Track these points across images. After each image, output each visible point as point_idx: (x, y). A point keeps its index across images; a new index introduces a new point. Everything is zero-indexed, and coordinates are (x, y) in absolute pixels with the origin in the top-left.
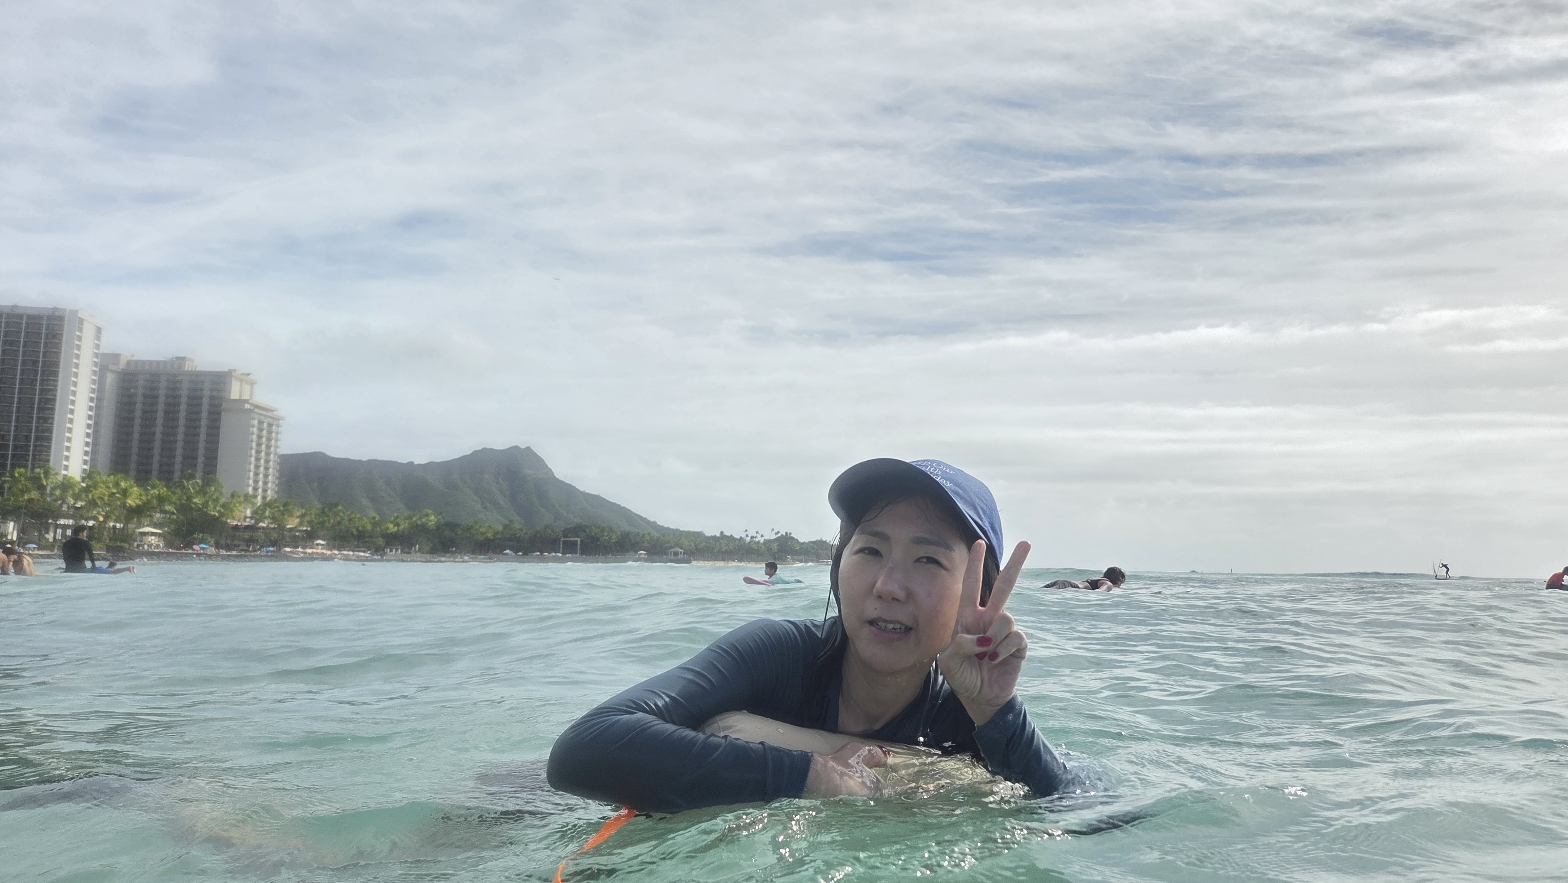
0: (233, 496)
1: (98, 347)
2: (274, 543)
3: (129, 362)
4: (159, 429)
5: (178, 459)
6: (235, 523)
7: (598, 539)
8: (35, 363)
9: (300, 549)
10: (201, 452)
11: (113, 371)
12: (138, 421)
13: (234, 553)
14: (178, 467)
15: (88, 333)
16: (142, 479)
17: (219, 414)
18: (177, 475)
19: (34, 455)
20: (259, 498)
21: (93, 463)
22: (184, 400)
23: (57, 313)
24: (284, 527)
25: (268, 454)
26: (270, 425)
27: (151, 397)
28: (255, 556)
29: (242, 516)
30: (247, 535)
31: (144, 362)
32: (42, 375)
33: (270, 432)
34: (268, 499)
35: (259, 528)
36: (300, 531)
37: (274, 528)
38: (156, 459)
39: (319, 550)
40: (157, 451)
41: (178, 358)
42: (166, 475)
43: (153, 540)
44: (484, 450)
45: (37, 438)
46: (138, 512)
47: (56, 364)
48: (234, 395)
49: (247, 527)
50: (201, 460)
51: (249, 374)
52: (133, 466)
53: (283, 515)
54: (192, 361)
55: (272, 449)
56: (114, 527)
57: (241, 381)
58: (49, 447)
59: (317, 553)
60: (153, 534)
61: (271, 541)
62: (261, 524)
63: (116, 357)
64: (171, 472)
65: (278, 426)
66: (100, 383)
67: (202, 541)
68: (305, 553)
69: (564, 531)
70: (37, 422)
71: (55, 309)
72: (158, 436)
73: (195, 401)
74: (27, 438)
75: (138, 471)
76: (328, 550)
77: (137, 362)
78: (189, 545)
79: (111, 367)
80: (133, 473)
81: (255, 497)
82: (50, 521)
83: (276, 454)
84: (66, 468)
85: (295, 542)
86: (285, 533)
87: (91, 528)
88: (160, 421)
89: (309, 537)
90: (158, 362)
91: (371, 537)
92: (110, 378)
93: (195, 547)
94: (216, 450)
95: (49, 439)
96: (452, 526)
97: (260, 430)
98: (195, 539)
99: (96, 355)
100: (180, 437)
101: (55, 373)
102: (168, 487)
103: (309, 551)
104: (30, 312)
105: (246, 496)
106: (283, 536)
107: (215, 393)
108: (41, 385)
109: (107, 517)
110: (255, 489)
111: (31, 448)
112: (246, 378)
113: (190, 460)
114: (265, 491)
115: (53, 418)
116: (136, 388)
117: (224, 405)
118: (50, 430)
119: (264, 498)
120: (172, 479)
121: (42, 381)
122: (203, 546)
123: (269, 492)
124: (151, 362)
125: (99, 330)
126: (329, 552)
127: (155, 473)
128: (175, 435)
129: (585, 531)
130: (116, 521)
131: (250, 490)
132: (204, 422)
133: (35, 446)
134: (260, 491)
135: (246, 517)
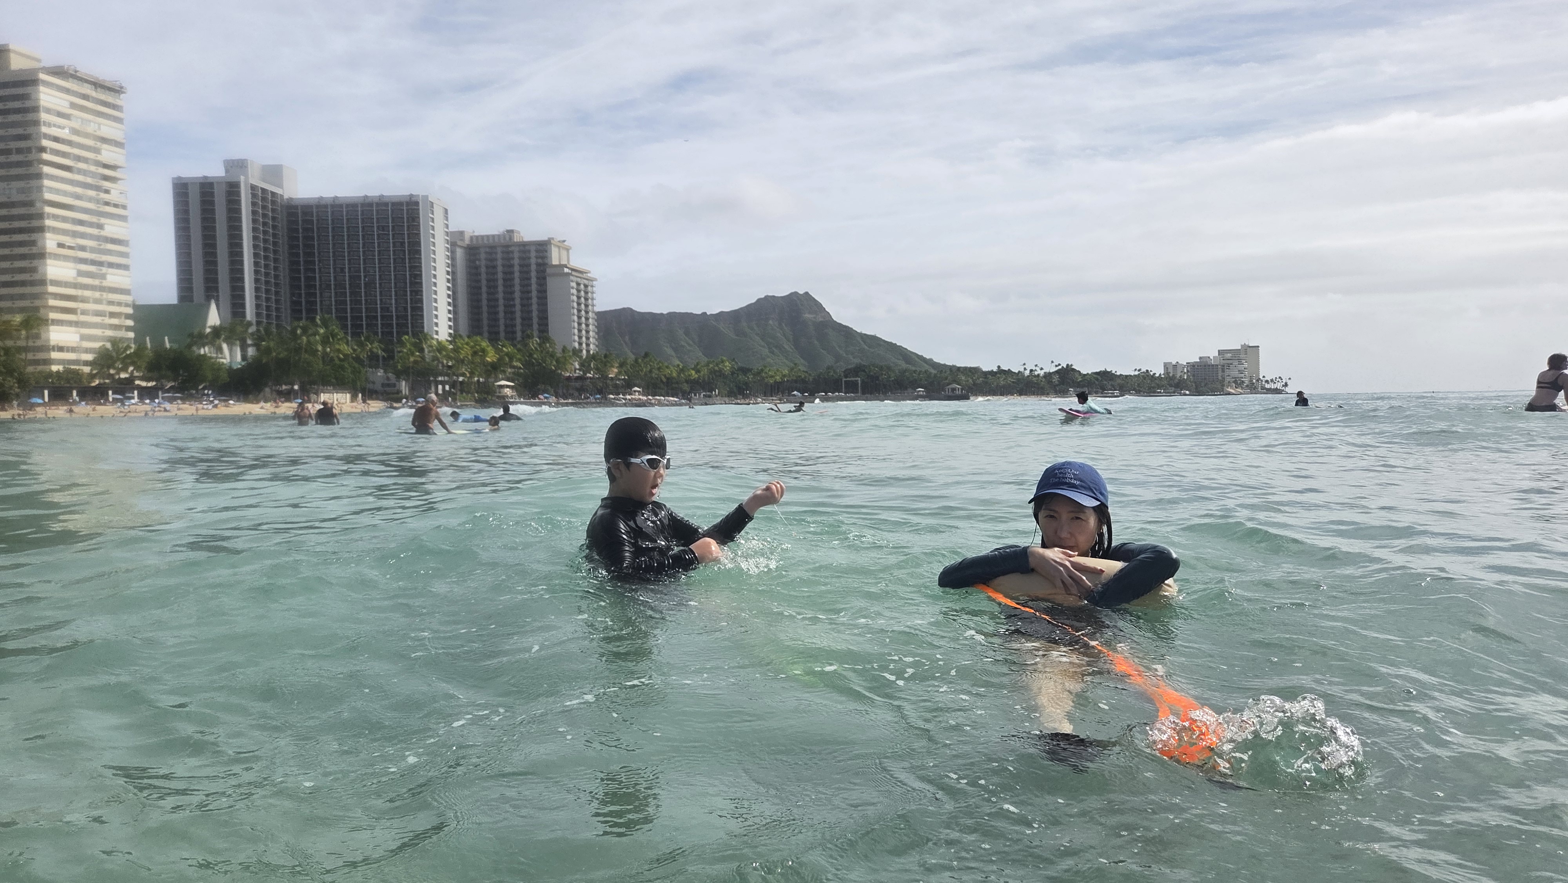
0: (564, 350)
1: (447, 226)
2: (600, 392)
3: (471, 237)
4: (501, 295)
5: (518, 321)
6: (568, 374)
7: (877, 378)
8: (403, 244)
9: (621, 396)
10: (535, 314)
11: (461, 247)
12: (484, 289)
13: (570, 401)
14: (518, 328)
15: (438, 215)
16: (494, 339)
17: (545, 278)
18: (519, 335)
19: (412, 323)
20: (584, 352)
21: (456, 327)
22: (517, 268)
23: (413, 199)
24: (607, 376)
25: (587, 312)
26: (586, 286)
27: (492, 268)
28: (587, 403)
29: (574, 368)
30: (578, 384)
31: (482, 237)
32: (409, 254)
33: (586, 293)
34: (591, 352)
35: (588, 378)
36: (619, 379)
37: (598, 378)
38: (502, 322)
39: (637, 396)
40: (501, 315)
41: (508, 231)
42: (511, 336)
43: (508, 392)
44: (767, 297)
45: (413, 309)
46: (494, 369)
47: (419, 244)
48: (555, 262)
49: (578, 378)
50: (535, 320)
51: (564, 241)
52: (486, 328)
53: (606, 365)
54: (519, 232)
55: (590, 307)
56: (478, 381)
57: (559, 247)
58: (422, 316)
59: (635, 399)
60: (508, 386)
61: (598, 389)
62: (589, 375)
63: (462, 233)
64: (514, 332)
65: (592, 286)
66: (453, 258)
67: (545, 391)
68: (625, 399)
69: (844, 372)
70: (411, 295)
71: (411, 196)
72: (501, 302)
73: (525, 267)
74: (406, 309)
75: (490, 333)
76: (643, 395)
77: (477, 237)
78: (535, 396)
79: (459, 243)
80: (486, 335)
81: (581, 351)
82: (432, 379)
83: (593, 312)
84: (437, 333)
85: (617, 391)
86: (608, 381)
87: (461, 383)
88: (500, 289)
89: (627, 387)
90: (493, 236)
91: (677, 383)
92: (459, 252)
93: (541, 397)
94: (546, 311)
95: (421, 309)
96: (745, 371)
97: (579, 291)
98: (539, 390)
99: (447, 234)
100: (518, 301)
101: (419, 252)
102: (514, 346)
103: (628, 397)
104: (393, 201)
105: (574, 350)
106: (607, 386)
107: (540, 261)
108: (410, 263)
109: (472, 374)
110: (580, 344)
111: (409, 318)
112: (563, 246)
113: (527, 320)
114: (588, 345)
115: (422, 291)
116: (479, 260)
117: (548, 271)
118: (421, 301)
119: (588, 351)
120: (516, 339)
121: (409, 259)
122: (546, 395)
123: (592, 346)
124: (488, 236)
125: (446, 211)
126: (645, 398)
127: (502, 334)
128: (513, 299)
129: (864, 371)
130: (479, 376)
131: (576, 345)
132: (534, 287)
133: (412, 316)
134: (584, 345)
135: (576, 369)
